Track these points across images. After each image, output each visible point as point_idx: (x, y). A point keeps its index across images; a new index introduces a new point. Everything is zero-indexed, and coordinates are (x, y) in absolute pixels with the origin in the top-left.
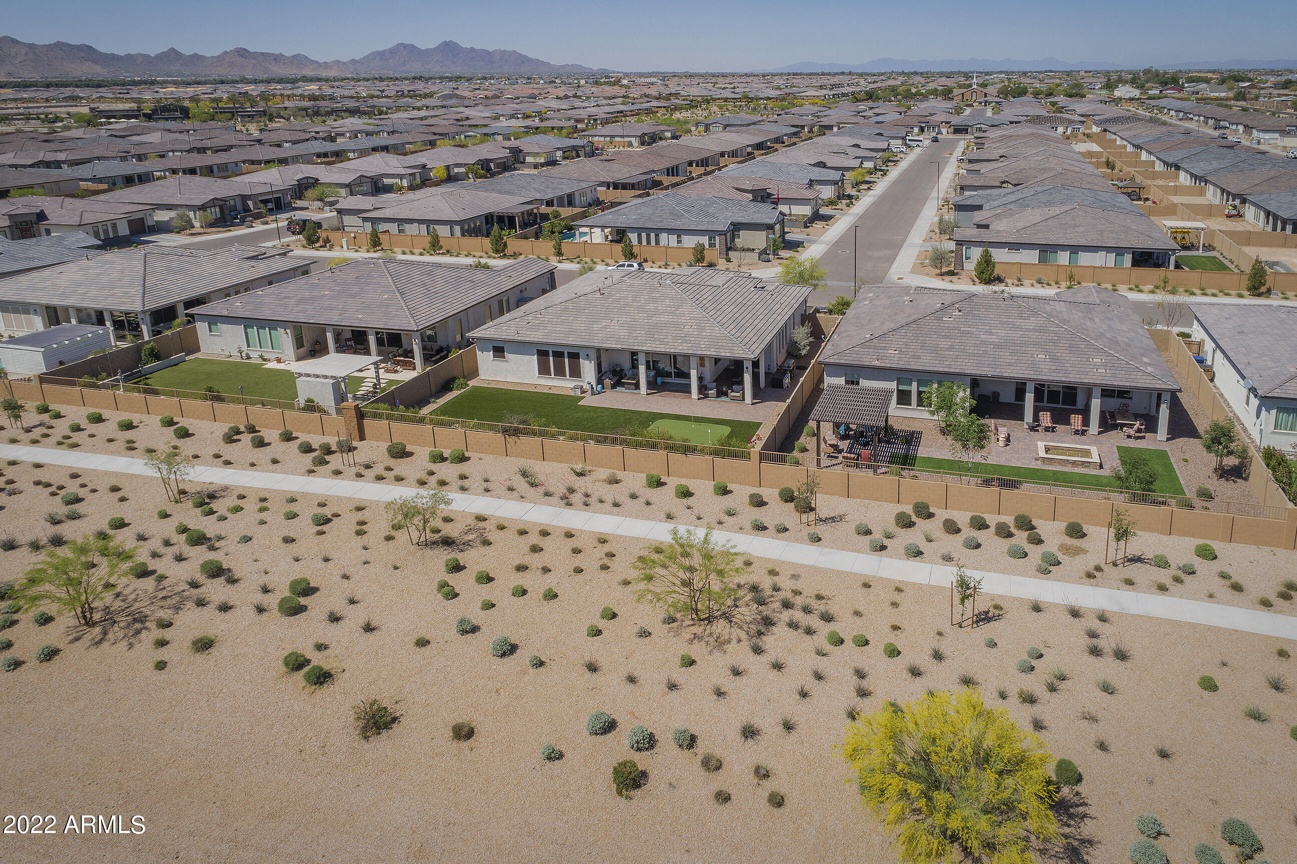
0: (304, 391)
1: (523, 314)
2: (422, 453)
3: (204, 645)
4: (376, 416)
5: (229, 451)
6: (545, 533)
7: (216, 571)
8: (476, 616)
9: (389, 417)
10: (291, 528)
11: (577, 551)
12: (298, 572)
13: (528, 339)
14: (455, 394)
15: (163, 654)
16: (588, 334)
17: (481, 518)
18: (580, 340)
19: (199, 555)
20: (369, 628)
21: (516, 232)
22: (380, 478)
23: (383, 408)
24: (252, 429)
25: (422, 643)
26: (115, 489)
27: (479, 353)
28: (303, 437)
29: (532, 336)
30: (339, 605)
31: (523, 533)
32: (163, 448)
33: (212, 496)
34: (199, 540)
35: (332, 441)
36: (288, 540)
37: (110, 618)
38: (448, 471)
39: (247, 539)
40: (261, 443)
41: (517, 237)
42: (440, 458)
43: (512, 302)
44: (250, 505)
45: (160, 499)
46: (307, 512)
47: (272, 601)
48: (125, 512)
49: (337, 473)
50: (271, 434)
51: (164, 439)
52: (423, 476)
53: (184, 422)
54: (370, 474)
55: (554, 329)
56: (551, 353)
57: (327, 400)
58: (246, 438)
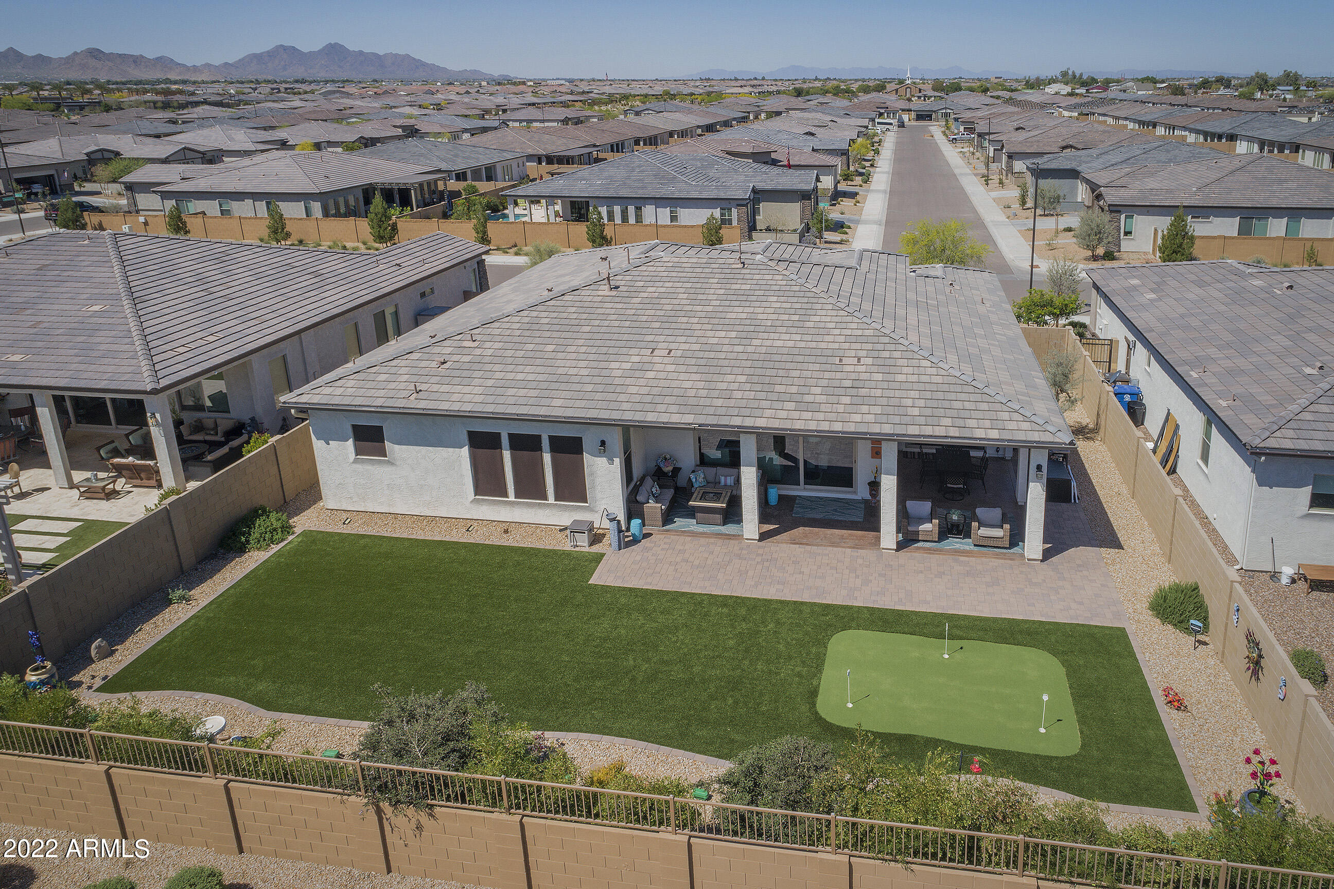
1: (427, 341)
13: (445, 406)
16: (601, 388)
18: (582, 404)
21: (412, 209)
27: (318, 445)
29: (455, 397)
41: (413, 216)
43: (406, 317)
55: (510, 376)
56: (505, 441)
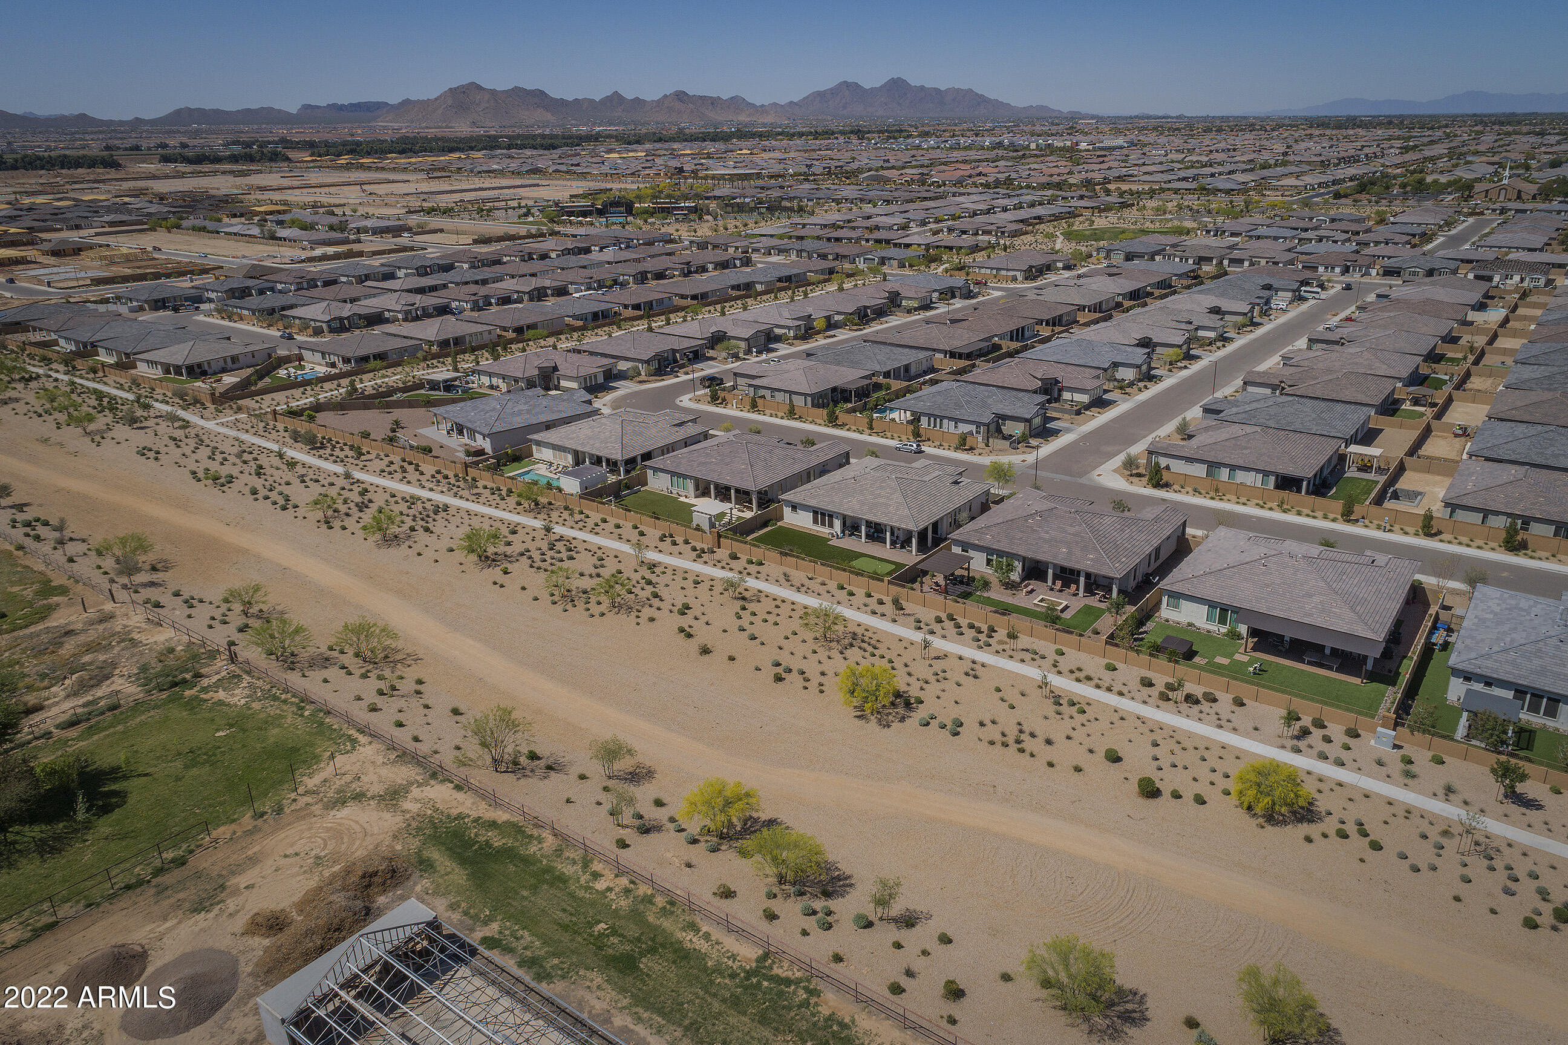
0: (697, 519)
2: (744, 558)
3: (652, 620)
4: (726, 537)
5: (661, 545)
6: (783, 601)
7: (656, 595)
8: (746, 626)
9: (732, 539)
10: (684, 584)
11: (793, 610)
12: (685, 600)
13: (808, 504)
14: (769, 528)
15: (639, 620)
16: (839, 505)
17: (760, 591)
18: (834, 508)
19: (649, 588)
20: (707, 623)
21: (849, 405)
22: (723, 568)
23: (730, 534)
24: (671, 536)
25: (725, 631)
26: (616, 557)
27: (785, 507)
28: (694, 543)
29: (811, 502)
30: (699, 615)
31: (775, 600)
32: (634, 541)
33: (654, 566)
34: (649, 583)
35: (706, 548)
36: (683, 588)
37: (620, 606)
38: (753, 568)
39: (667, 585)
40: (674, 543)
41: (848, 410)
42: (750, 562)
44: (669, 572)
45: (634, 564)
46: (691, 578)
47: (675, 609)
48: (621, 567)
49: (706, 563)
50: (679, 540)
51: (634, 536)
52: (741, 569)
53: (642, 528)
54: (720, 565)
56: (820, 513)
57: (706, 526)
58: (669, 540)
